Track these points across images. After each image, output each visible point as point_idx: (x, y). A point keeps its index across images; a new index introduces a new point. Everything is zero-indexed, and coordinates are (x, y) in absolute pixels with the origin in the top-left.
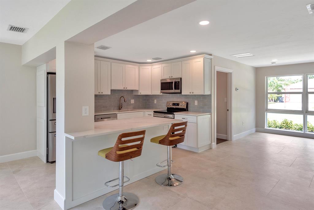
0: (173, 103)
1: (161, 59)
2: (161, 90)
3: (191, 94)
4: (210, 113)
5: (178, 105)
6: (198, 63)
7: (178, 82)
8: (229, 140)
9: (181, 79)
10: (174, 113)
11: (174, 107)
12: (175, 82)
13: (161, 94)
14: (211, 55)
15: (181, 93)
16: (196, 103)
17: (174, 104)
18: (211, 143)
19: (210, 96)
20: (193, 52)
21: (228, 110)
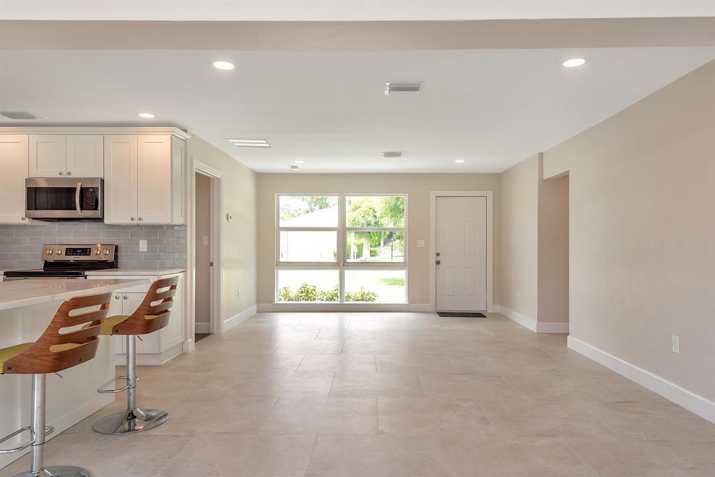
0: (67, 249)
1: (33, 118)
2: (29, 208)
3: (136, 222)
4: (182, 270)
5: (85, 251)
6: (157, 146)
7: (91, 190)
8: (215, 332)
9: (103, 181)
10: (86, 273)
11: (72, 258)
12: (82, 189)
13: (27, 221)
14: (185, 131)
15: (101, 220)
16: (143, 245)
17: (71, 251)
18: (186, 339)
19: (183, 227)
20: (147, 116)
21: (212, 264)
